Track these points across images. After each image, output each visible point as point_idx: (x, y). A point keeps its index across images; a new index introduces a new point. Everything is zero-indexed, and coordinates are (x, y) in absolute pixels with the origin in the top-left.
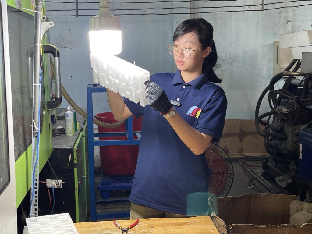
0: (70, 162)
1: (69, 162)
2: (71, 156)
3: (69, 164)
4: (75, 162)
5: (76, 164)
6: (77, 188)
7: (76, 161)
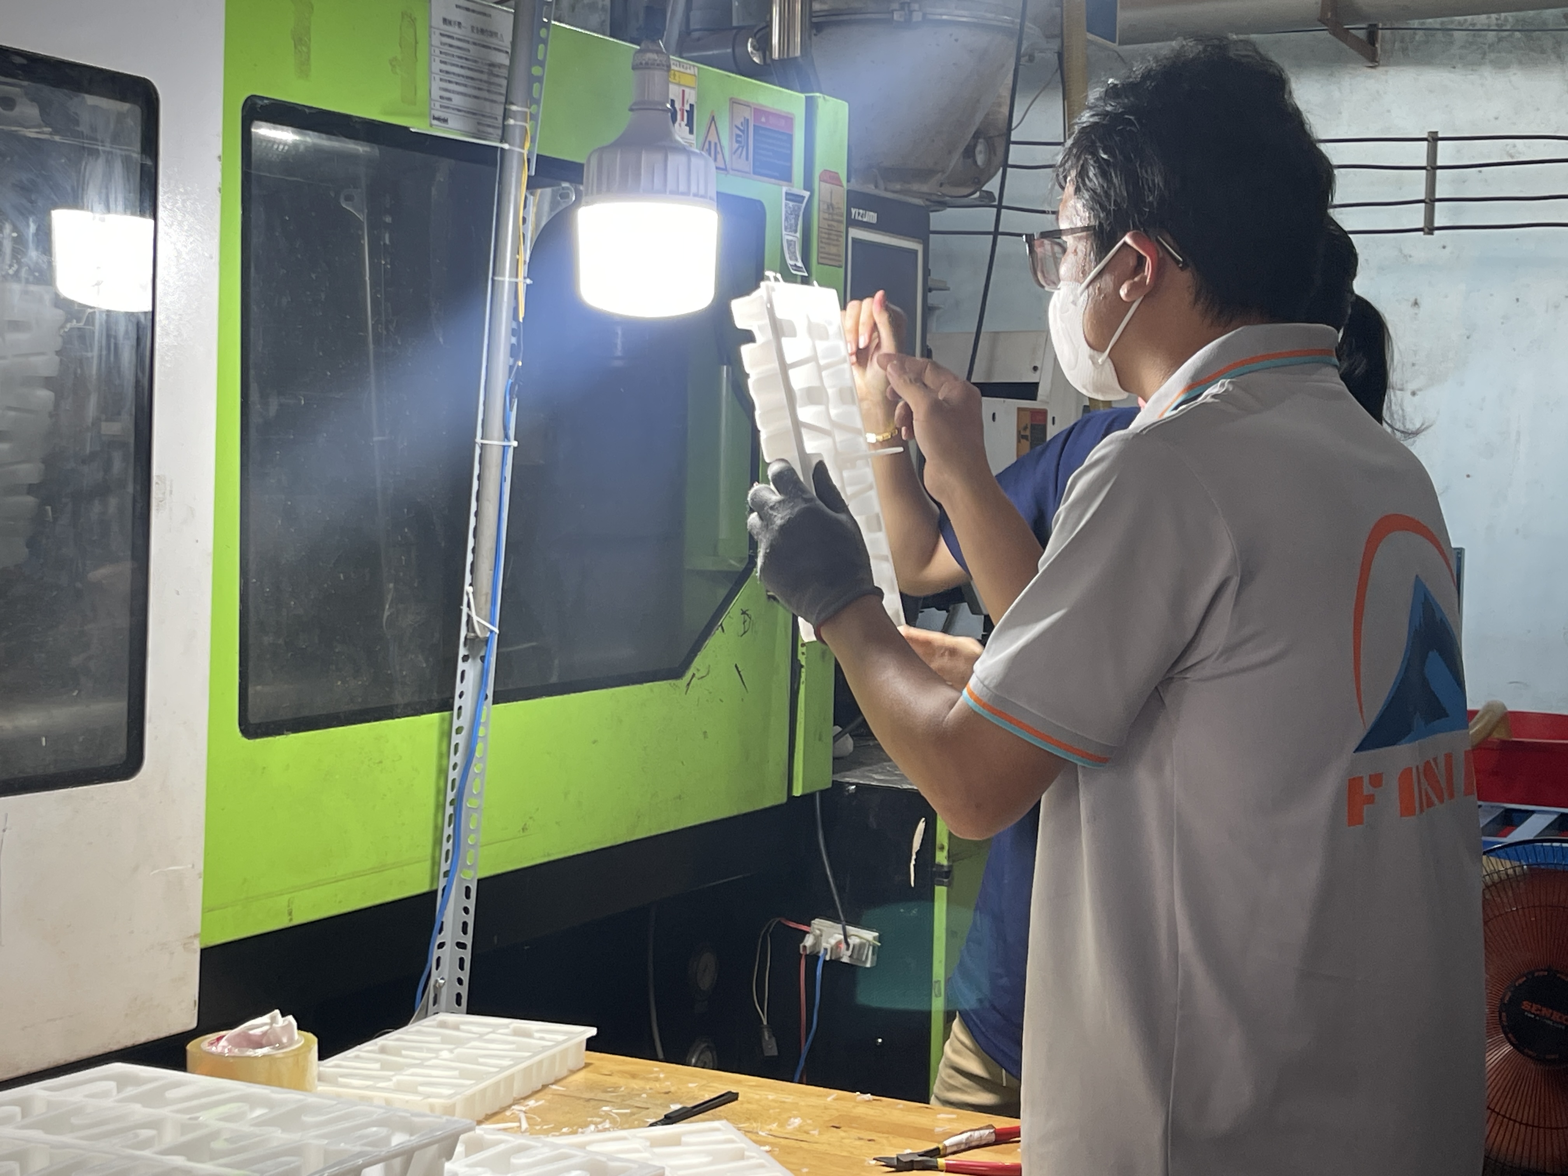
0: (917, 853)
1: (914, 857)
2: (921, 826)
3: (913, 862)
4: (941, 858)
5: (942, 866)
6: (938, 981)
7: (945, 853)
